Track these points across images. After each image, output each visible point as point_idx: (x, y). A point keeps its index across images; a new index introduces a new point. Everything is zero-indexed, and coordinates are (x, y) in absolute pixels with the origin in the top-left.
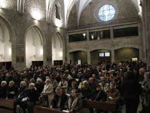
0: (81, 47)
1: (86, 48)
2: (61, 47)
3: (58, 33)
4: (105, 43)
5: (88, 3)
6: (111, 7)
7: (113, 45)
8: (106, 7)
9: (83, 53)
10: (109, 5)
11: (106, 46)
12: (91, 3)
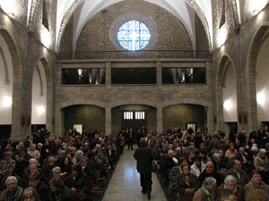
0: (90, 97)
1: (103, 101)
2: (42, 94)
3: (44, 59)
4: (146, 92)
5: (99, 10)
6: (143, 26)
7: (162, 98)
8: (133, 25)
9: (87, 111)
10: (141, 21)
11: (146, 98)
12: (104, 11)
